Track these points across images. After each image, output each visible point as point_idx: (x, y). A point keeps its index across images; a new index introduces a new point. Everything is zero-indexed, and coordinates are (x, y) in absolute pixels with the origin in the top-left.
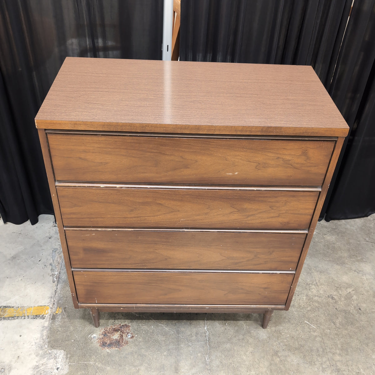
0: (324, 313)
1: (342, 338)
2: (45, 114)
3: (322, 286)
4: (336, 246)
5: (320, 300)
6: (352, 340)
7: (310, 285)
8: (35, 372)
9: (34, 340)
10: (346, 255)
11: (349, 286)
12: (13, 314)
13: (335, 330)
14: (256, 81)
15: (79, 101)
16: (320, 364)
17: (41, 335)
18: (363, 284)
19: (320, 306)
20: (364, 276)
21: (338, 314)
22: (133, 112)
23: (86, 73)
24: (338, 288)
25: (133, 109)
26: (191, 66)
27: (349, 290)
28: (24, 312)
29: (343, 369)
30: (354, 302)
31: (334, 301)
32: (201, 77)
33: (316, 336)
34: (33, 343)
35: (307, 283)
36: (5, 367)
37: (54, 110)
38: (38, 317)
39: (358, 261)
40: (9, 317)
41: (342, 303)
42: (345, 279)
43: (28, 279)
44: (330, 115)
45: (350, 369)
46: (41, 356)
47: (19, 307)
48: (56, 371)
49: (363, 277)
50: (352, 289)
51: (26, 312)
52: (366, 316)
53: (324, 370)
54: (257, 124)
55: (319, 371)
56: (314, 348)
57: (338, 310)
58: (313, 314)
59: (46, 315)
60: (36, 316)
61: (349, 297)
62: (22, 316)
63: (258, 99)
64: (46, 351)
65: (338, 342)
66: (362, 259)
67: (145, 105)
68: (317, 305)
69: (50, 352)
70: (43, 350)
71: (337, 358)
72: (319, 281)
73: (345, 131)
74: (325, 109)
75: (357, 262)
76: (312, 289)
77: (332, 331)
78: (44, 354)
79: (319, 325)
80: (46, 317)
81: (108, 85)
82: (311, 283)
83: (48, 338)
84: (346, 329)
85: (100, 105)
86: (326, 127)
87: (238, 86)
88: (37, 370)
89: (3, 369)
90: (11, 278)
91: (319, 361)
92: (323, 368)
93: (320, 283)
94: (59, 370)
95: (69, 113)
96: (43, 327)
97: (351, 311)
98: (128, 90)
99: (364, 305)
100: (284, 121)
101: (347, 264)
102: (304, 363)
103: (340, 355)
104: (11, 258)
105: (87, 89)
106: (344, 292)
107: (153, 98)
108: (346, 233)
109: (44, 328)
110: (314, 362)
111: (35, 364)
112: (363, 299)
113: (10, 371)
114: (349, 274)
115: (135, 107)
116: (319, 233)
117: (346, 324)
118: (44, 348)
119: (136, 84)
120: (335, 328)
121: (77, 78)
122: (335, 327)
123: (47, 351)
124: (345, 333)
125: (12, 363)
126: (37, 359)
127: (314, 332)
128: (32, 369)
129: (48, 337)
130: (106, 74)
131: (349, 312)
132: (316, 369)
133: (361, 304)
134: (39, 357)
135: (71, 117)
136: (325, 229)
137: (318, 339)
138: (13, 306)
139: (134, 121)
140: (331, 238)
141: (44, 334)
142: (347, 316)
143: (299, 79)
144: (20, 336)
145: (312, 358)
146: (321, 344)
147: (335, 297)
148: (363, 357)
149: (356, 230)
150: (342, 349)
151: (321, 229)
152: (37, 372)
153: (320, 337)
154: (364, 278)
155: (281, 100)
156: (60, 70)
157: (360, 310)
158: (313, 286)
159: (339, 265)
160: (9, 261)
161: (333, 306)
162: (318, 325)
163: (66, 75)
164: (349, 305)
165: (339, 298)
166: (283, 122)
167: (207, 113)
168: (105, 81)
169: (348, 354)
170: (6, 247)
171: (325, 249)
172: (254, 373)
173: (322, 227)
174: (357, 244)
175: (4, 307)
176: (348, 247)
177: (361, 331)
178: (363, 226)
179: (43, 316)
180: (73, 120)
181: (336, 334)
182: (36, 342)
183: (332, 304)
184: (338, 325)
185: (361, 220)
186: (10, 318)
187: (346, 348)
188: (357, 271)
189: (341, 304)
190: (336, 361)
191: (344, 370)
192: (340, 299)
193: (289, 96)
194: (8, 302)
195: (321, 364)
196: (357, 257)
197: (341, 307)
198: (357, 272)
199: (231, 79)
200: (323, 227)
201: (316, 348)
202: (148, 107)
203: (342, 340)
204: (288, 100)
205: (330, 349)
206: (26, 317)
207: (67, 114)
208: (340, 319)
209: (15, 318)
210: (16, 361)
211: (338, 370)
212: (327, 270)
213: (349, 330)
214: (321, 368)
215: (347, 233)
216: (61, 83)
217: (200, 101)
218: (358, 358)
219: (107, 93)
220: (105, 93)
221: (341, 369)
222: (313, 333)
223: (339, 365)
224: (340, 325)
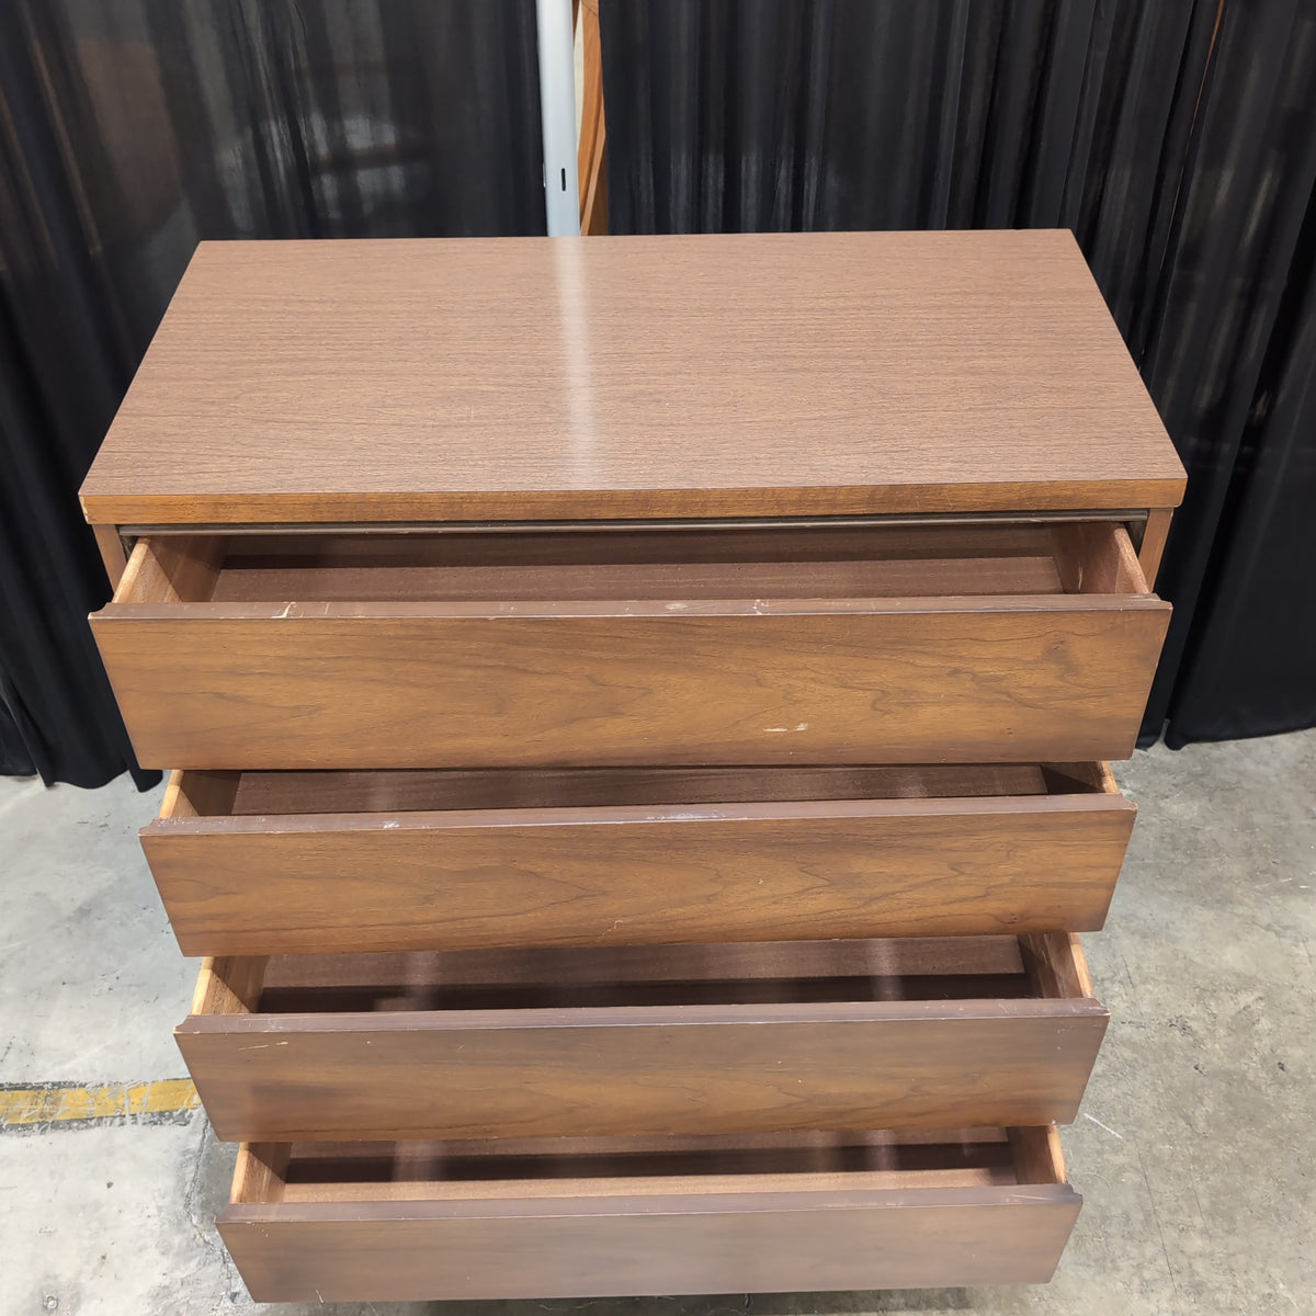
0: (1154, 1084)
1: (1214, 1171)
2: (116, 472)
3: (1149, 987)
4: (1201, 838)
5: (1138, 1036)
6: (1249, 1178)
7: (1107, 984)
8: (160, 1310)
9: (154, 1198)
10: (1237, 869)
11: (1246, 983)
12: (84, 1111)
13: (1191, 1145)
14: (865, 304)
15: (232, 414)
16: (1133, 1266)
17: (178, 1181)
18: (1296, 976)
19: (1140, 1061)
20: (1301, 944)
21: (1203, 1086)
22: (420, 448)
23: (264, 300)
24: (1206, 992)
25: (419, 437)
26: (637, 253)
27: (1246, 998)
28: (120, 1102)
29: (1217, 1285)
30: (1259, 1040)
31: (1191, 1039)
32: (668, 296)
33: (1122, 1169)
34: (153, 1211)
35: (1096, 977)
36: (60, 1293)
37: (148, 455)
38: (168, 1119)
39: (1280, 890)
40: (70, 1122)
41: (1217, 1046)
42: (1232, 957)
43: (130, 985)
44: (1120, 429)
45: (1241, 1284)
46: (178, 1254)
47: (102, 1085)
48: (229, 1304)
49: (1296, 950)
50: (1257, 994)
51: (126, 1102)
52: (1303, 1093)
53: (1146, 1289)
54: (853, 475)
55: (1132, 1294)
56: (1116, 1211)
57: (1205, 1071)
58: (1114, 1090)
59: (195, 1112)
60: (161, 1114)
61: (1243, 1024)
62: (114, 1117)
63: (867, 376)
64: (195, 1236)
65: (1201, 1188)
66: (1294, 884)
67: (462, 419)
68: (1128, 1054)
69: (207, 1238)
70: (185, 1231)
71: (1197, 1243)
72: (1138, 968)
73: (1172, 487)
74: (1103, 405)
75: (1277, 897)
76: (1112, 997)
77: (1178, 1148)
78: (188, 1245)
79: (1134, 1129)
80: (194, 1117)
81: (336, 347)
82: (1109, 974)
83: (200, 1192)
84: (1231, 1141)
85: (307, 426)
86: (1102, 478)
87: (798, 327)
88: (165, 1301)
89: (53, 1299)
90: (74, 983)
91: (1132, 1255)
92: (1143, 1280)
93: (1140, 975)
94: (238, 1299)
95: (198, 464)
96: (185, 1153)
97: (1251, 1076)
98: (409, 364)
99: (1298, 1053)
100: (953, 462)
101: (1241, 903)
102: (1076, 1264)
103: (1205, 1232)
104: (75, 912)
105: (264, 366)
106: (1227, 1008)
107: (492, 388)
108: (1240, 791)
109: (188, 1157)
110: (1113, 1261)
111: (160, 1280)
112: (1292, 1028)
113: (75, 1307)
114: (1246, 940)
115: (429, 430)
116: (1141, 793)
117: (1231, 1121)
118: (187, 1225)
119: (435, 339)
120: (1191, 1139)
121: (233, 323)
122: (1189, 1134)
123: (198, 1237)
124: (1227, 1154)
125: (83, 1281)
126: (166, 1263)
127: (1116, 1152)
128: (150, 1300)
129: (202, 1187)
130: (334, 302)
131: (1244, 1077)
132: (1120, 1284)
133: (1288, 1048)
134: (171, 1256)
135: (201, 478)
136: (1162, 777)
137: (1131, 1177)
138: (83, 1081)
139: (422, 483)
140: (1184, 809)
141: (190, 1177)
142: (1234, 1091)
143: (1020, 285)
144: (109, 1185)
145: (1107, 1245)
146: (1138, 1196)
147: (1194, 1025)
148: (1289, 1241)
149: (1277, 775)
150: (1212, 1214)
151: (1151, 777)
152: (166, 1309)
153: (1137, 1170)
154: (1301, 952)
155: (946, 375)
156: (175, 295)
157: (1282, 1068)
158: (1117, 988)
159: (1212, 908)
160: (67, 925)
161: (1186, 1056)
162: (1130, 1128)
163: (194, 312)
164: (1242, 1054)
165: (1208, 1029)
166: (948, 465)
167: (678, 441)
168: (328, 332)
169: (1234, 1230)
170: (57, 874)
171: (1163, 852)
172: (902, 1301)
173: (1155, 770)
174: (1280, 827)
175: (54, 1084)
176: (1248, 839)
177: (1284, 1145)
178: (1302, 762)
179: (182, 1114)
180: (211, 490)
181: (1195, 1159)
182: (160, 1204)
183: (1182, 1050)
184: (1201, 1125)
185: (1297, 738)
186: (75, 1124)
187: (1229, 1208)
188: (1277, 928)
189: (1216, 1051)
190: (1189, 1257)
191: (1219, 1289)
192: (1212, 1032)
193: (981, 356)
194: (67, 1067)
195: (1139, 1266)
196: (1276, 875)
197: (1215, 1059)
198: (1277, 933)
199: (774, 299)
200: (1157, 768)
201: (1120, 1211)
202: (472, 425)
203: (1213, 1180)
204: (974, 374)
205: (1170, 1212)
206: (128, 1119)
207: (191, 467)
208: (1209, 1106)
209: (92, 1123)
210: (95, 1273)
211: (1198, 1289)
212: (1167, 927)
213: (1240, 1144)
214: (1136, 1281)
215: (1242, 788)
216: (175, 347)
217: (660, 393)
218: (1269, 1244)
219: (334, 378)
220: (325, 377)
221: (1209, 1285)
222: (1111, 1158)
223: (1200, 1270)
224: (1209, 1125)
